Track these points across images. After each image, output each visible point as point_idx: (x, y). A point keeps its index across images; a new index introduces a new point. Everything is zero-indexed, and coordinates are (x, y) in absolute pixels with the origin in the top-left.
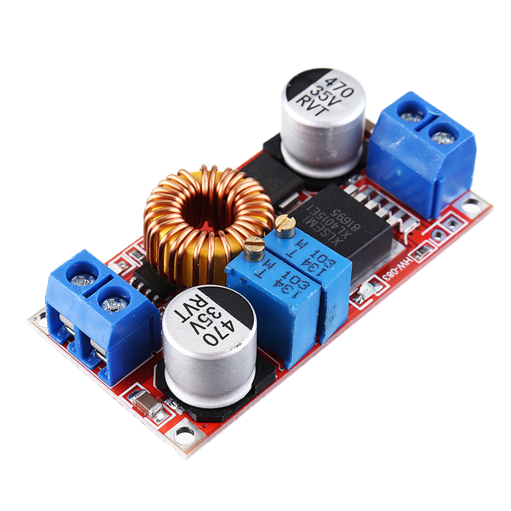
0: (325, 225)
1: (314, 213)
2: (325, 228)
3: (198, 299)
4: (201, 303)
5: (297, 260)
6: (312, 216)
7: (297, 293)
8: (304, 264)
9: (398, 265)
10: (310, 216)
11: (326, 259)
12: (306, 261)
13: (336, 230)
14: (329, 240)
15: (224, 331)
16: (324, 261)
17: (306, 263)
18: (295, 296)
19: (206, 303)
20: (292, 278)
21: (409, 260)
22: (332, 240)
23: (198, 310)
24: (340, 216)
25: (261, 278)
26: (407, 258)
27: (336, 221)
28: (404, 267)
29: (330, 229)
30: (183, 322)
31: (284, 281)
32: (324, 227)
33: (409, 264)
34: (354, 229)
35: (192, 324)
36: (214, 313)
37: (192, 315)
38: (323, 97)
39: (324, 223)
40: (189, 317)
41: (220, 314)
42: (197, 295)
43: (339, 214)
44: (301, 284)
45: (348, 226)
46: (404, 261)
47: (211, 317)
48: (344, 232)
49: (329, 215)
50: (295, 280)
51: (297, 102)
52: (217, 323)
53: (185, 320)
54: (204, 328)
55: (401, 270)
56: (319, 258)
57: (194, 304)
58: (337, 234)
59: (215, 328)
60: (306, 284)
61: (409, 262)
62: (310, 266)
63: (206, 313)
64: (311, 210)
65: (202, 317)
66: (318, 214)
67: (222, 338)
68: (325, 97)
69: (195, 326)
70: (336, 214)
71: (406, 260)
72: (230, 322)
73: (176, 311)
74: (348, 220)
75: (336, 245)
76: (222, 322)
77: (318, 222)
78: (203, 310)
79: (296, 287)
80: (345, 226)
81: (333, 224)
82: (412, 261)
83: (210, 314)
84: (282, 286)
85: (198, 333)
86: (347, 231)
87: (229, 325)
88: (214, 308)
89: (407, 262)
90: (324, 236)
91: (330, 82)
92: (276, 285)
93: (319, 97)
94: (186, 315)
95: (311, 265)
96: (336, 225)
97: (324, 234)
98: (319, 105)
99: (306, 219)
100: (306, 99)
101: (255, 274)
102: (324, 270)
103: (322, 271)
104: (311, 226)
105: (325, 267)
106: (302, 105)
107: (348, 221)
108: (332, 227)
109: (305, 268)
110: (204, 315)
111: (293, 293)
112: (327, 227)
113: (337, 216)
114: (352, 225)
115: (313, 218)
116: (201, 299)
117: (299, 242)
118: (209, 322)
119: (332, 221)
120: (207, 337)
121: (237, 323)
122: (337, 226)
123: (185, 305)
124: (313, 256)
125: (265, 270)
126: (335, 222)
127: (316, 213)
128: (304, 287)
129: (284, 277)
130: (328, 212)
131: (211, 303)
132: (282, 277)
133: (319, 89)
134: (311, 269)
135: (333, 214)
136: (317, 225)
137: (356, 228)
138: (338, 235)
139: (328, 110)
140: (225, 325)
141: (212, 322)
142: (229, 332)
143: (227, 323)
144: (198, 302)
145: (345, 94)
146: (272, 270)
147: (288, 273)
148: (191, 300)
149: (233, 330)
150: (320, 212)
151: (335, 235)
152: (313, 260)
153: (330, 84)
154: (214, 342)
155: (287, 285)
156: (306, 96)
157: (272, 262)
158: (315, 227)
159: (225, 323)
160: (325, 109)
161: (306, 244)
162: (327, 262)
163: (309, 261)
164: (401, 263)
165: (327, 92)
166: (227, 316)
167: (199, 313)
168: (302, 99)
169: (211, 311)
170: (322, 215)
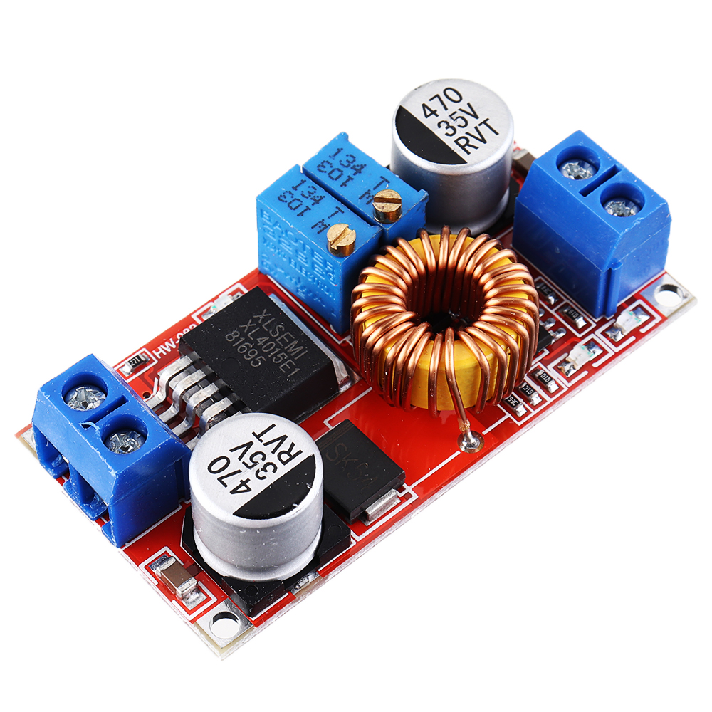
0: (276, 343)
1: (289, 364)
2: (277, 337)
3: (467, 147)
4: (463, 142)
5: (330, 204)
6: (292, 358)
7: (335, 155)
8: (321, 198)
9: (174, 346)
10: (296, 359)
11: (290, 203)
12: (317, 202)
13: (262, 333)
14: (273, 319)
15: (435, 105)
16: (293, 201)
17: (317, 199)
18: (339, 151)
19: (456, 142)
20: (339, 177)
21: (157, 354)
22: (269, 318)
23: (467, 133)
24: (253, 356)
25: (381, 177)
26: (159, 357)
27: (259, 348)
28: (167, 343)
29: (270, 336)
30: (487, 120)
31: (350, 172)
32: (277, 340)
33: (159, 348)
34: (236, 334)
35: (476, 116)
36: (447, 128)
37: (476, 128)
38: (258, 458)
39: (277, 346)
40: (480, 125)
41: (439, 126)
42: (468, 153)
43: (253, 359)
44: (328, 169)
45: (243, 339)
46: (165, 354)
47: (452, 123)
48: (250, 329)
49: (268, 359)
50: (335, 174)
51: (300, 452)
52: (444, 115)
53: (484, 122)
54: (460, 110)
55: (171, 339)
56: (299, 206)
57: (473, 141)
58: (261, 327)
59: (446, 109)
60: (321, 168)
61: (158, 351)
62: (313, 194)
63: (458, 129)
64: (293, 368)
65: (463, 123)
66: (284, 361)
67: (437, 96)
68: (254, 459)
69: (472, 113)
70: (257, 359)
71: (161, 354)
72: (427, 116)
73: (497, 134)
74: (242, 349)
75: (265, 310)
76: (437, 116)
77: (286, 348)
78: (461, 132)
79: (336, 165)
80: (247, 340)
81: (265, 343)
82: (154, 352)
83: (452, 127)
84: (354, 166)
85: (469, 104)
86: (246, 330)
87: (428, 112)
88: (447, 134)
89: (161, 351)
90: (280, 326)
91: (243, 488)
92: (362, 167)
93: (264, 459)
94: (483, 129)
95: (312, 196)
96: (261, 341)
97: (279, 328)
98: (265, 444)
99: (302, 354)
100: (285, 457)
101: (389, 182)
102: (295, 188)
103: (297, 186)
104: (296, 342)
105: (293, 191)
106: (293, 445)
107: (243, 347)
108: (266, 339)
109: (320, 192)
110: (459, 126)
111: (342, 157)
112: (273, 339)
113: (257, 356)
114: (237, 339)
115: (292, 355)
116: (463, 147)
117: (323, 229)
118: (454, 117)
119: (265, 349)
120: (457, 98)
121: (418, 114)
122: (258, 340)
123: (483, 141)
124: (308, 208)
125: (374, 189)
126: (261, 346)
127: (286, 364)
128: (325, 164)
129: (350, 179)
130: (268, 364)
131: (450, 142)
132: (352, 179)
133: (262, 474)
134: (312, 191)
135: (261, 359)
136: (286, 344)
137: (232, 336)
138: (260, 325)
139: (254, 434)
140: (434, 113)
141: (451, 116)
142: (428, 104)
143: (430, 115)
144: (467, 144)
145: (223, 462)
146: (365, 189)
147: (344, 184)
148: (476, 148)
149: (424, 106)
150: (280, 364)
151: (263, 326)
152: (308, 202)
153: (243, 483)
154: (449, 92)
155: (347, 167)
156: (284, 463)
157: (365, 200)
158: (291, 340)
159: (433, 115)
160: (258, 437)
161: (316, 225)
162: (289, 199)
163: (313, 202)
164: (169, 350)
165: (250, 468)
166: (430, 123)
167: (466, 130)
168: (292, 458)
169: (450, 131)
170: (279, 359)
